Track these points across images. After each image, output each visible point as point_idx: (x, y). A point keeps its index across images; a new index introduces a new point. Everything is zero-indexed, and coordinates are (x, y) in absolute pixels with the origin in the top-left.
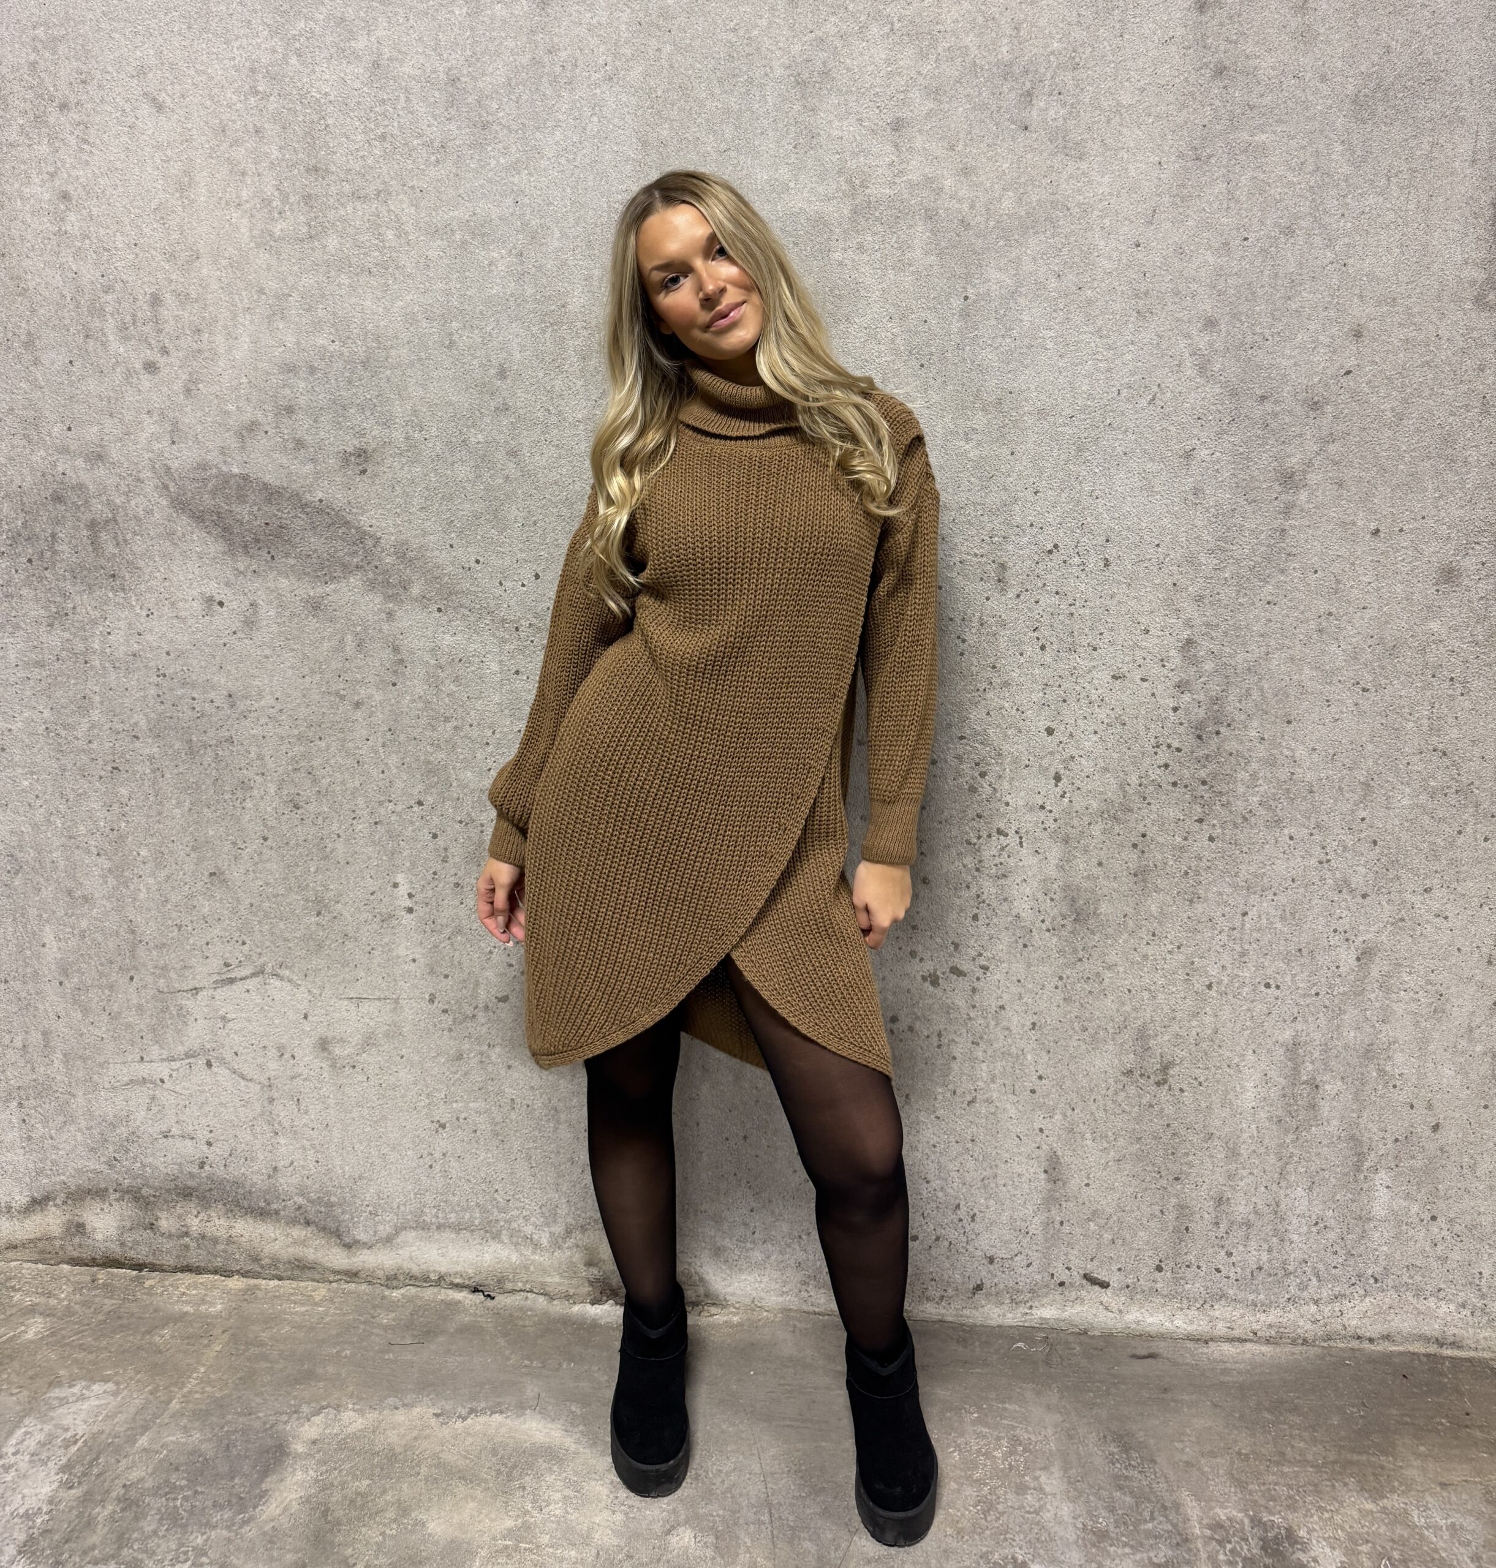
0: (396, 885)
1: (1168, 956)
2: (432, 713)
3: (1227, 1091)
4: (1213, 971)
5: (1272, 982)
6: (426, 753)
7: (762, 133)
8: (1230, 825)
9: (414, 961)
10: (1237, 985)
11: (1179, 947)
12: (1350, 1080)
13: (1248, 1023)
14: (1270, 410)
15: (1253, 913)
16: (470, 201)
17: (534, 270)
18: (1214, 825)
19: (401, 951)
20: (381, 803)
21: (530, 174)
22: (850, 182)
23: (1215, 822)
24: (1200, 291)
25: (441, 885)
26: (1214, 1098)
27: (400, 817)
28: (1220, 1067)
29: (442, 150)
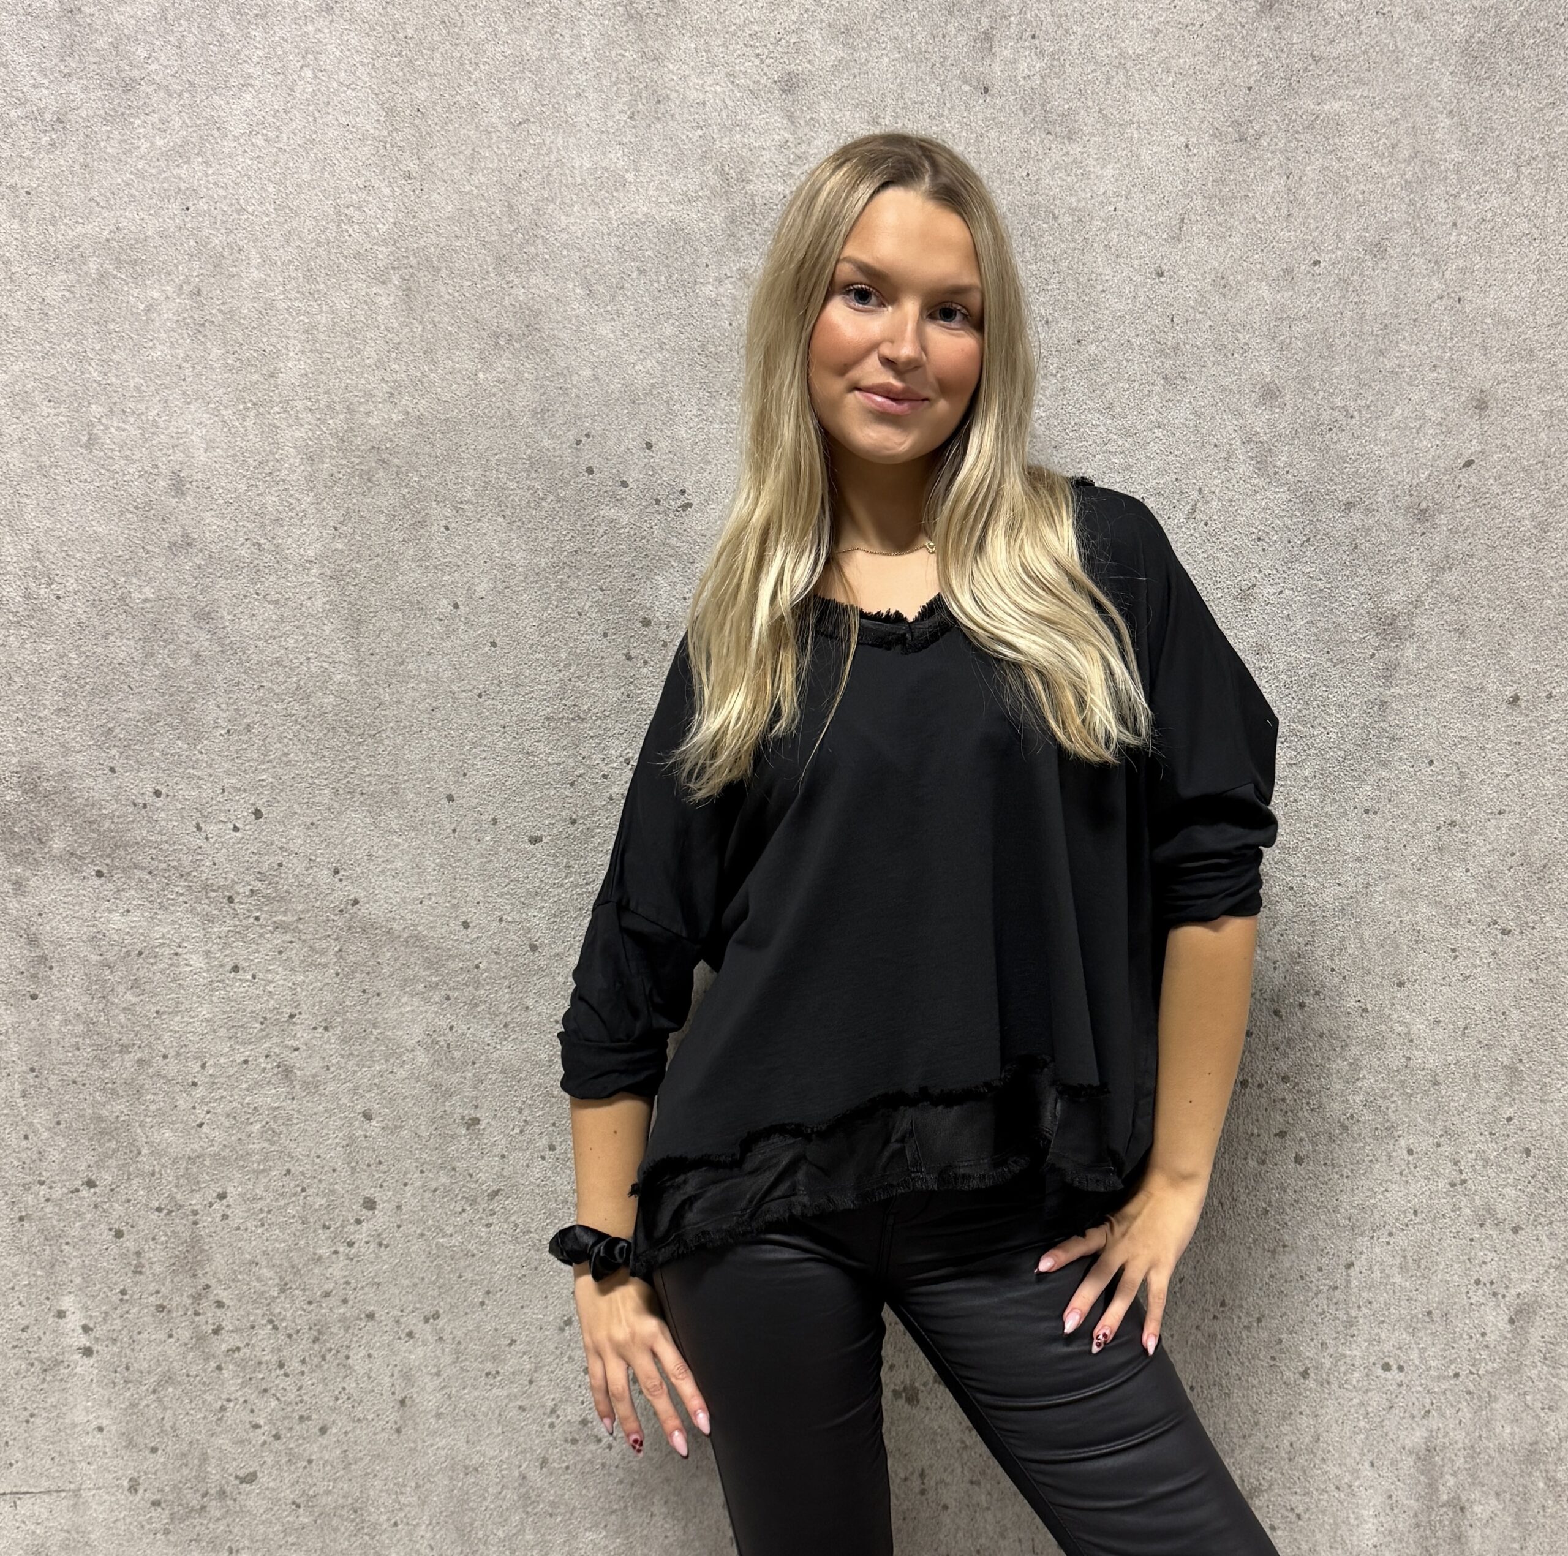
0: (61, 1314)
1: (1244, 1334)
2: (101, 1041)
3: (1336, 1524)
4: (1310, 1351)
5: (1392, 1362)
6: (95, 1104)
7: (578, 95)
8: (1323, 1139)
9: (100, 1429)
10: (1343, 1369)
11: (1259, 1320)
12: (1508, 1496)
13: (1362, 1424)
14: (1359, 524)
15: (1361, 1263)
16: (109, 208)
17: (220, 317)
18: (1301, 1140)
19: (79, 1416)
20: (27, 1187)
21: (207, 163)
22: (721, 172)
23: (1303, 1135)
24: (1254, 343)
25: (135, 1310)
26: (1319, 1536)
27: (60, 1206)
28: (1324, 1491)
29: (58, 126)
